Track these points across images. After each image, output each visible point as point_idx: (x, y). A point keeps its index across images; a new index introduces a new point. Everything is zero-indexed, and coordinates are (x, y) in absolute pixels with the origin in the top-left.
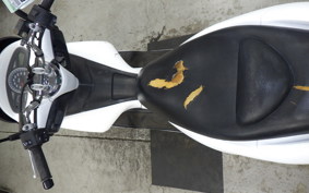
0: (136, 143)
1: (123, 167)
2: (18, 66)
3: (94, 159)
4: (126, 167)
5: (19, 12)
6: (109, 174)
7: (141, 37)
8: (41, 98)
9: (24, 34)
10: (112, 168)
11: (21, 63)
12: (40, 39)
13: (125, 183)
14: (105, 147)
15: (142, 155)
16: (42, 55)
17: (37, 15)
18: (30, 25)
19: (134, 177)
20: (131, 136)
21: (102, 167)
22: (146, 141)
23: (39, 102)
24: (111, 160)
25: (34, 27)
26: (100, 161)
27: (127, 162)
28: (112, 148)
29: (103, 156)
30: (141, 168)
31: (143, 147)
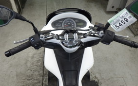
0: (41, 78)
1: (29, 71)
2: (76, 23)
3: (34, 54)
4: (29, 73)
5: (108, 25)
6: (26, 63)
7: (98, 76)
8: (60, 39)
9: (96, 28)
10: (29, 64)
11: (78, 24)
12: (94, 36)
13: (21, 73)
14: (40, 60)
15: (35, 82)
16: (84, 37)
17: (109, 35)
18: (102, 32)
19: (24, 78)
20: (46, 74)
21: (30, 59)
22: (43, 83)
23: (58, 39)
24: (33, 64)
25: (102, 34)
26: (33, 57)
27: (32, 73)
28: (39, 64)
29: (35, 59)
30: (28, 82)
31: (39, 82)
